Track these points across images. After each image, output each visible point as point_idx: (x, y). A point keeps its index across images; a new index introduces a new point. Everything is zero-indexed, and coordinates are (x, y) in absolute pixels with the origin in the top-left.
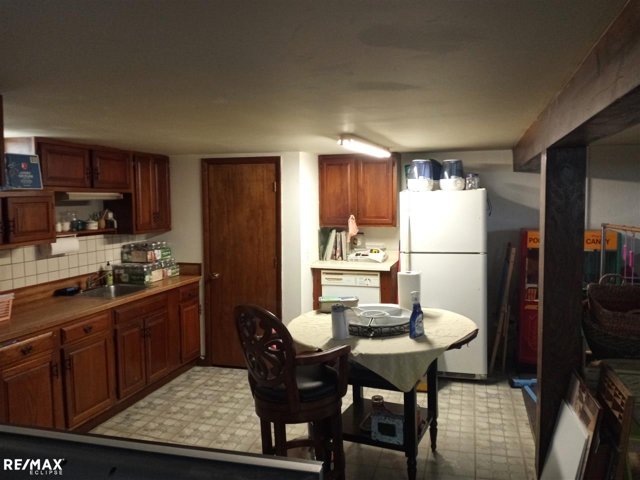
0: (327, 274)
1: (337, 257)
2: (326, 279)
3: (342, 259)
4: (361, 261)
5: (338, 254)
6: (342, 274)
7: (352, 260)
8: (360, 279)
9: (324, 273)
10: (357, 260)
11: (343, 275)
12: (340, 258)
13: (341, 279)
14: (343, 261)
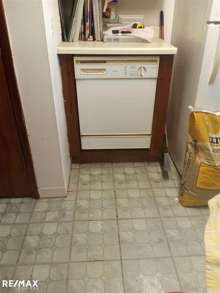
0: (82, 62)
1: (87, 36)
2: (82, 70)
3: (94, 39)
4: (125, 41)
5: (87, 32)
6: (104, 62)
7: (109, 40)
8: (132, 67)
9: (77, 61)
10: (117, 40)
11: (107, 63)
12: (91, 37)
13: (105, 70)
14: (96, 42)
